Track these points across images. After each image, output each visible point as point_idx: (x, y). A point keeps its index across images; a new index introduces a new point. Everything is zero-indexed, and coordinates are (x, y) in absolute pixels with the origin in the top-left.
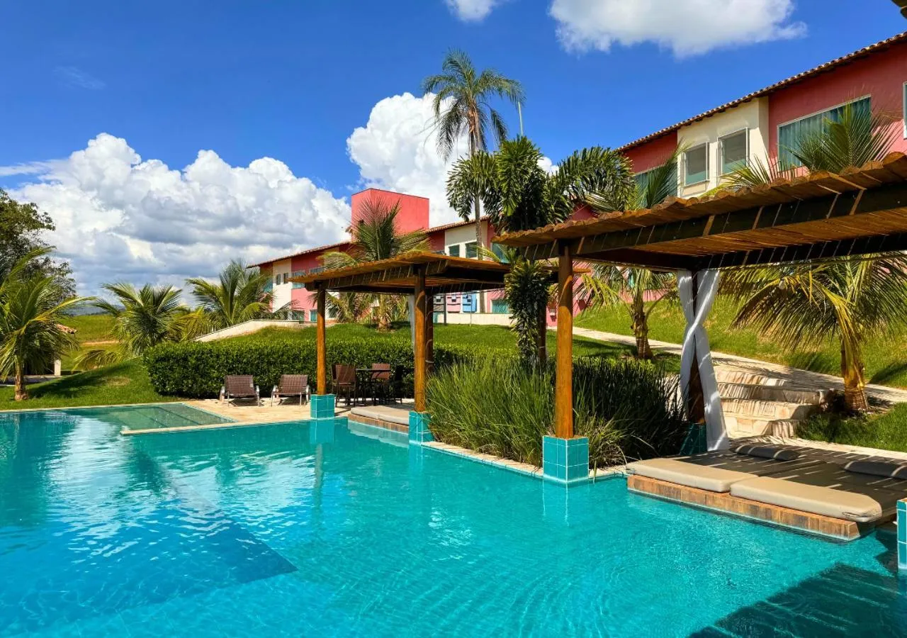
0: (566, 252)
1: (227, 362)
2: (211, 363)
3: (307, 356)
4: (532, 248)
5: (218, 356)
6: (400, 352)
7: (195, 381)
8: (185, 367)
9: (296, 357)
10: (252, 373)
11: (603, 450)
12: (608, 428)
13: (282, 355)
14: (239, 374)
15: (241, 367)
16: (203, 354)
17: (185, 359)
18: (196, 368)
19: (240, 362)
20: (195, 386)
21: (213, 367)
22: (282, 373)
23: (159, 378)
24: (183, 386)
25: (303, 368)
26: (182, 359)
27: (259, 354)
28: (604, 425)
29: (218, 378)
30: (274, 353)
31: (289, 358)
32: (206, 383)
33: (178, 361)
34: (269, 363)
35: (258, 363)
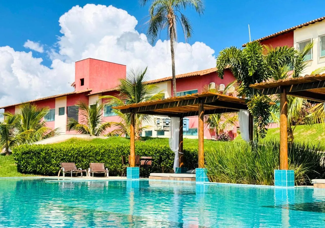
0: (284, 91)
1: (61, 155)
2: (52, 156)
3: (103, 153)
4: (266, 89)
5: (55, 152)
6: (156, 150)
7: (43, 166)
8: (39, 158)
9: (97, 153)
10: (73, 162)
11: (299, 177)
12: (300, 168)
13: (90, 152)
14: (66, 162)
15: (68, 158)
16: (48, 150)
17: (39, 153)
18: (44, 158)
19: (67, 155)
20: (43, 168)
21: (53, 158)
22: (89, 162)
23: (24, 163)
24: (37, 168)
25: (101, 160)
26: (38, 153)
27: (78, 151)
28: (298, 166)
29: (55, 164)
30: (85, 151)
31: (93, 154)
32: (49, 167)
33: (35, 154)
34: (83, 156)
35: (77, 156)
